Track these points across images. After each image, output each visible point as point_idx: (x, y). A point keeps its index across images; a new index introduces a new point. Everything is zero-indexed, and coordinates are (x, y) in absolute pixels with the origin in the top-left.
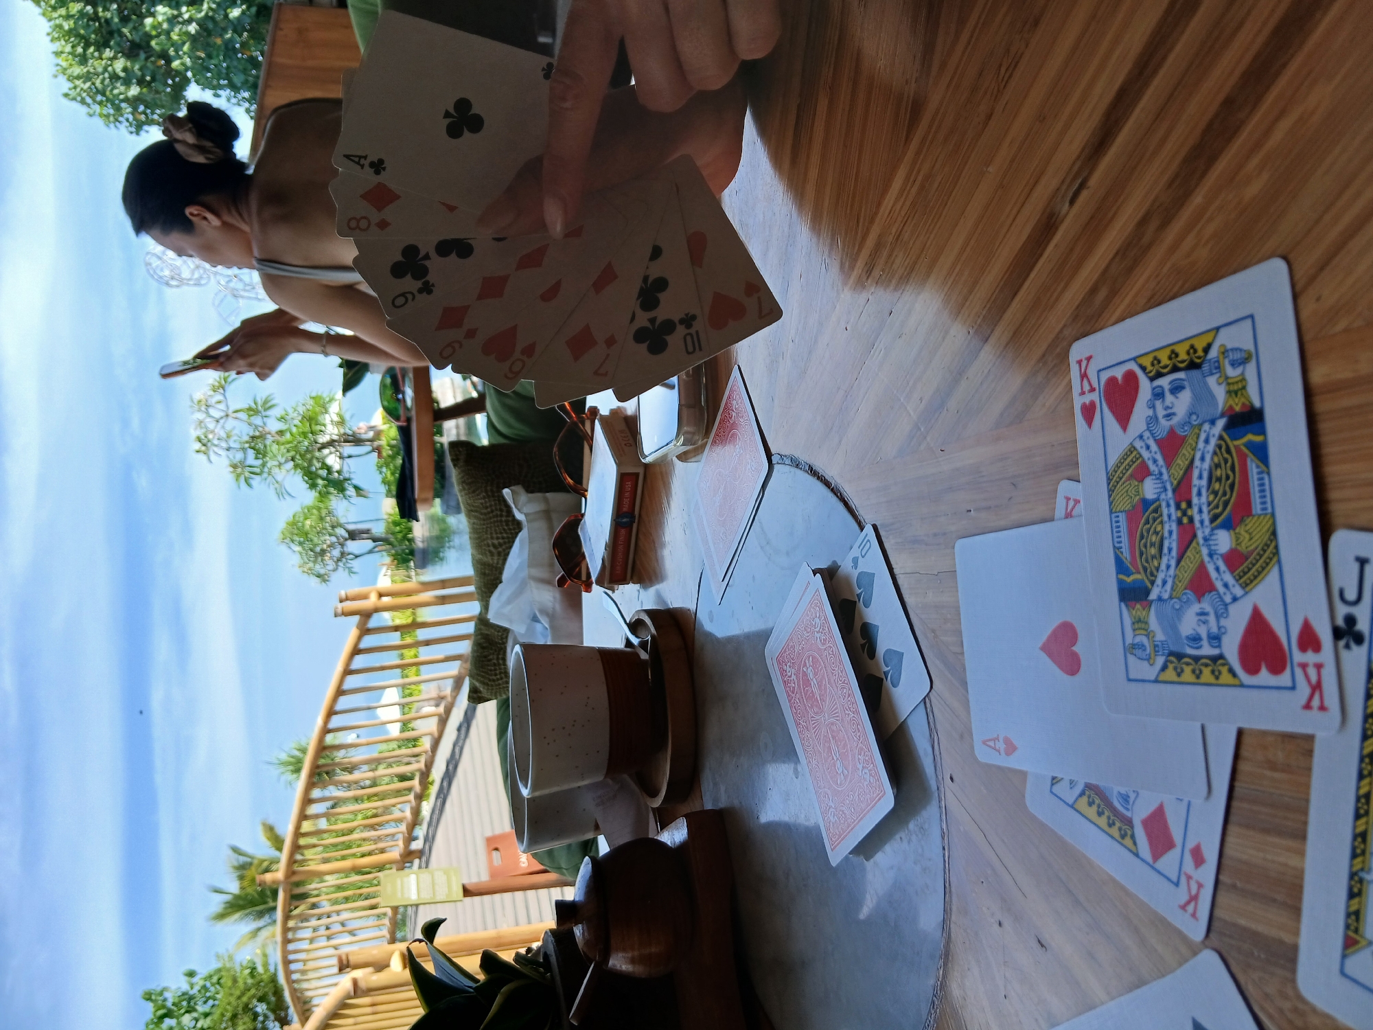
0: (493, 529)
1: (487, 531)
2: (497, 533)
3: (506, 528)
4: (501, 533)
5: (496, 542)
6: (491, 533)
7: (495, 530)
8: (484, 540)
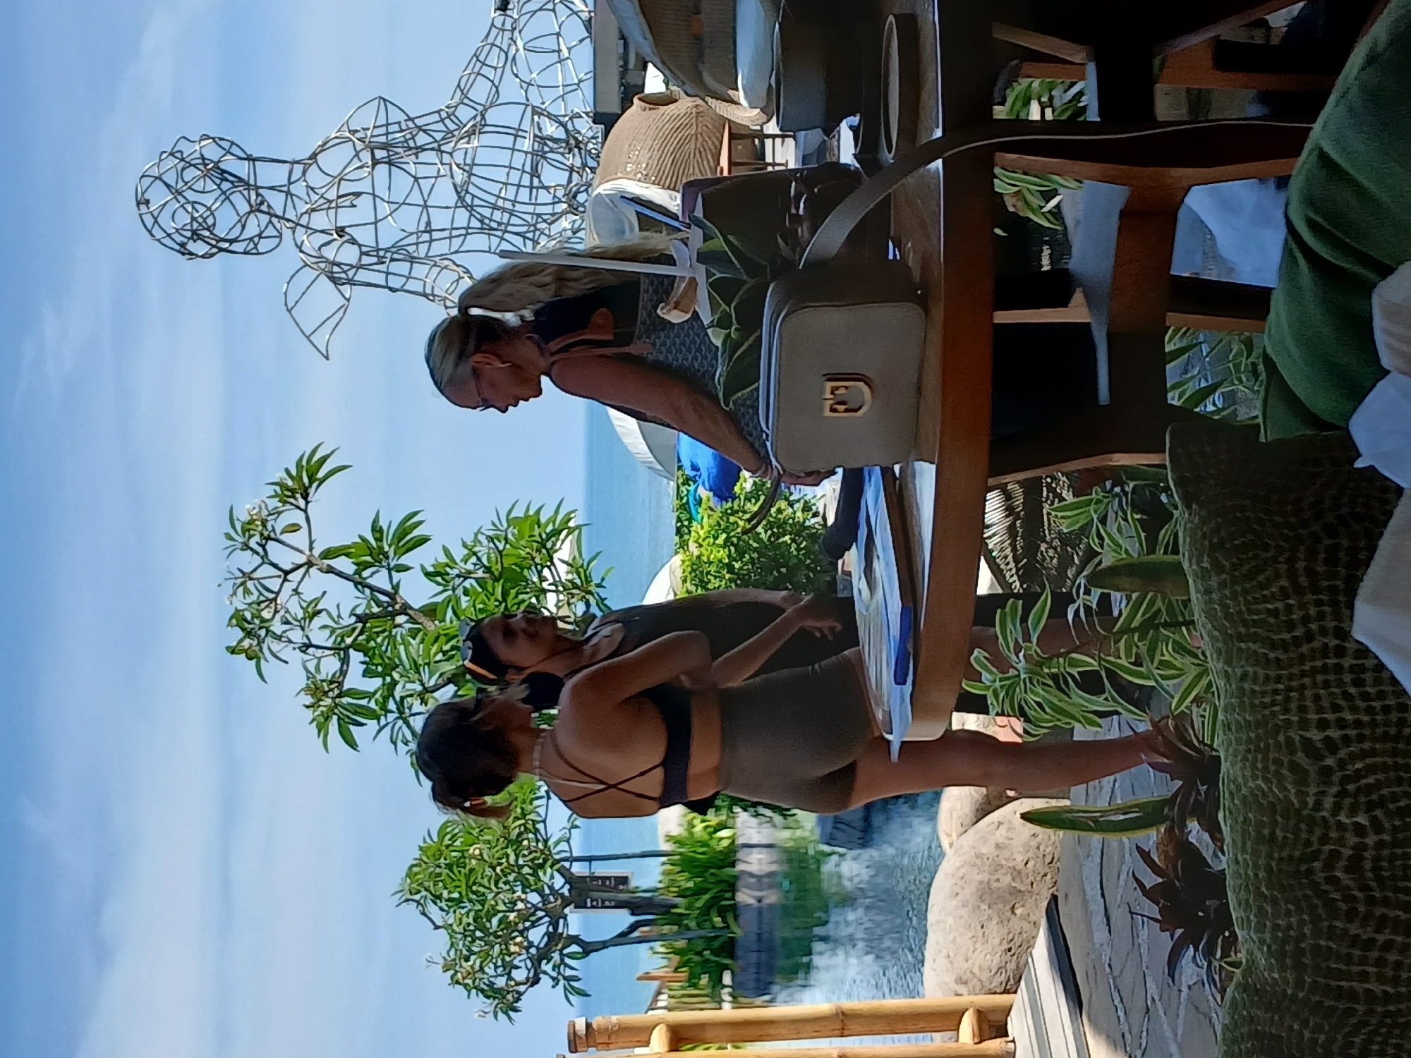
0: (1308, 693)
1: (1288, 700)
2: (1320, 710)
3: (1352, 690)
4: (1336, 708)
5: (1315, 736)
6: (1302, 709)
7: (1317, 698)
8: (1277, 729)
